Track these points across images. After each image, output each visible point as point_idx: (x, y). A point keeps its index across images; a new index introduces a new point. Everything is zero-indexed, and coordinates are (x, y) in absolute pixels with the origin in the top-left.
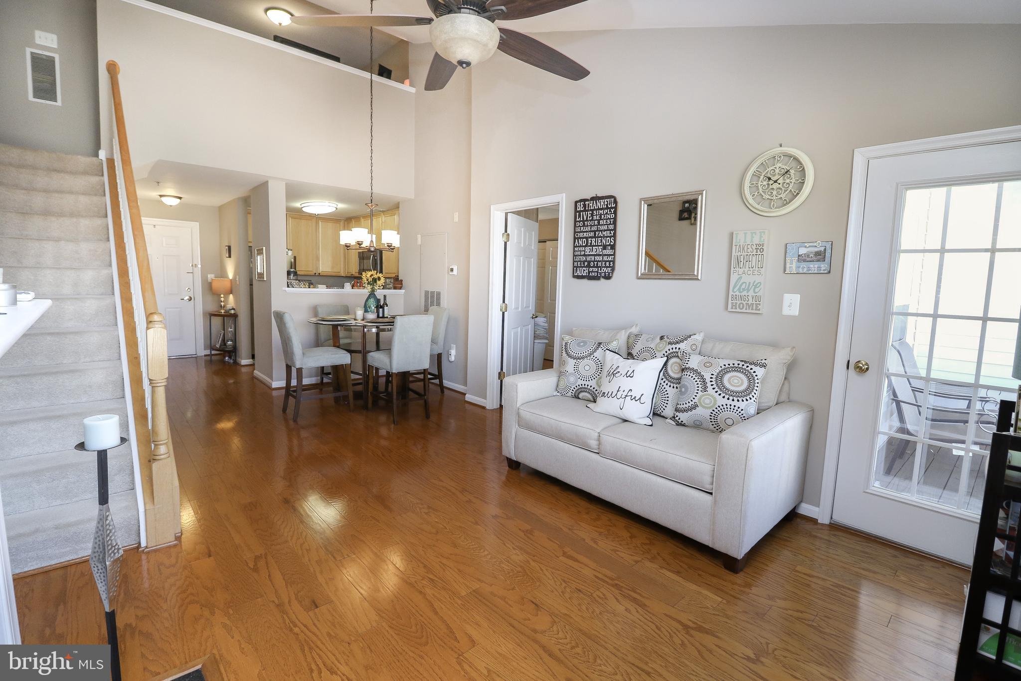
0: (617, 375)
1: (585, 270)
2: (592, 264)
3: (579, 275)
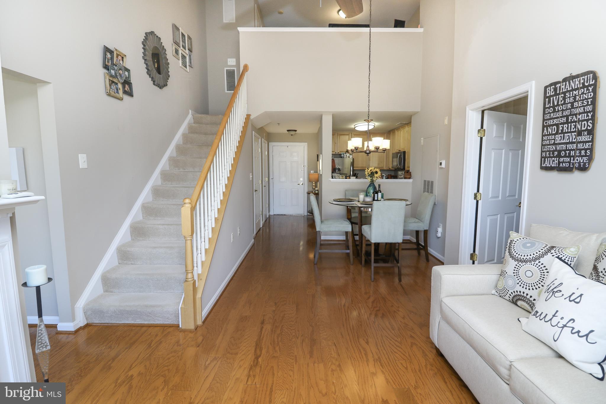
0: (557, 295)
1: (554, 161)
2: (563, 154)
3: (547, 166)
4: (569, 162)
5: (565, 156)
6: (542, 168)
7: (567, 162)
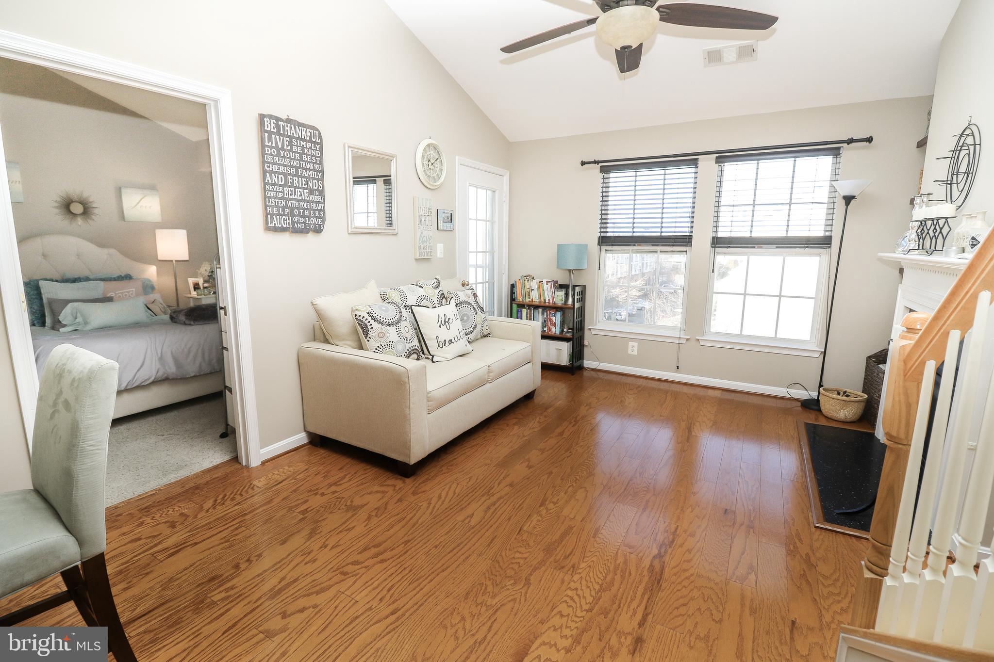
0: (450, 322)
1: (286, 220)
2: (296, 212)
3: (276, 226)
4: (305, 223)
5: (299, 216)
6: (268, 229)
7: (302, 223)
